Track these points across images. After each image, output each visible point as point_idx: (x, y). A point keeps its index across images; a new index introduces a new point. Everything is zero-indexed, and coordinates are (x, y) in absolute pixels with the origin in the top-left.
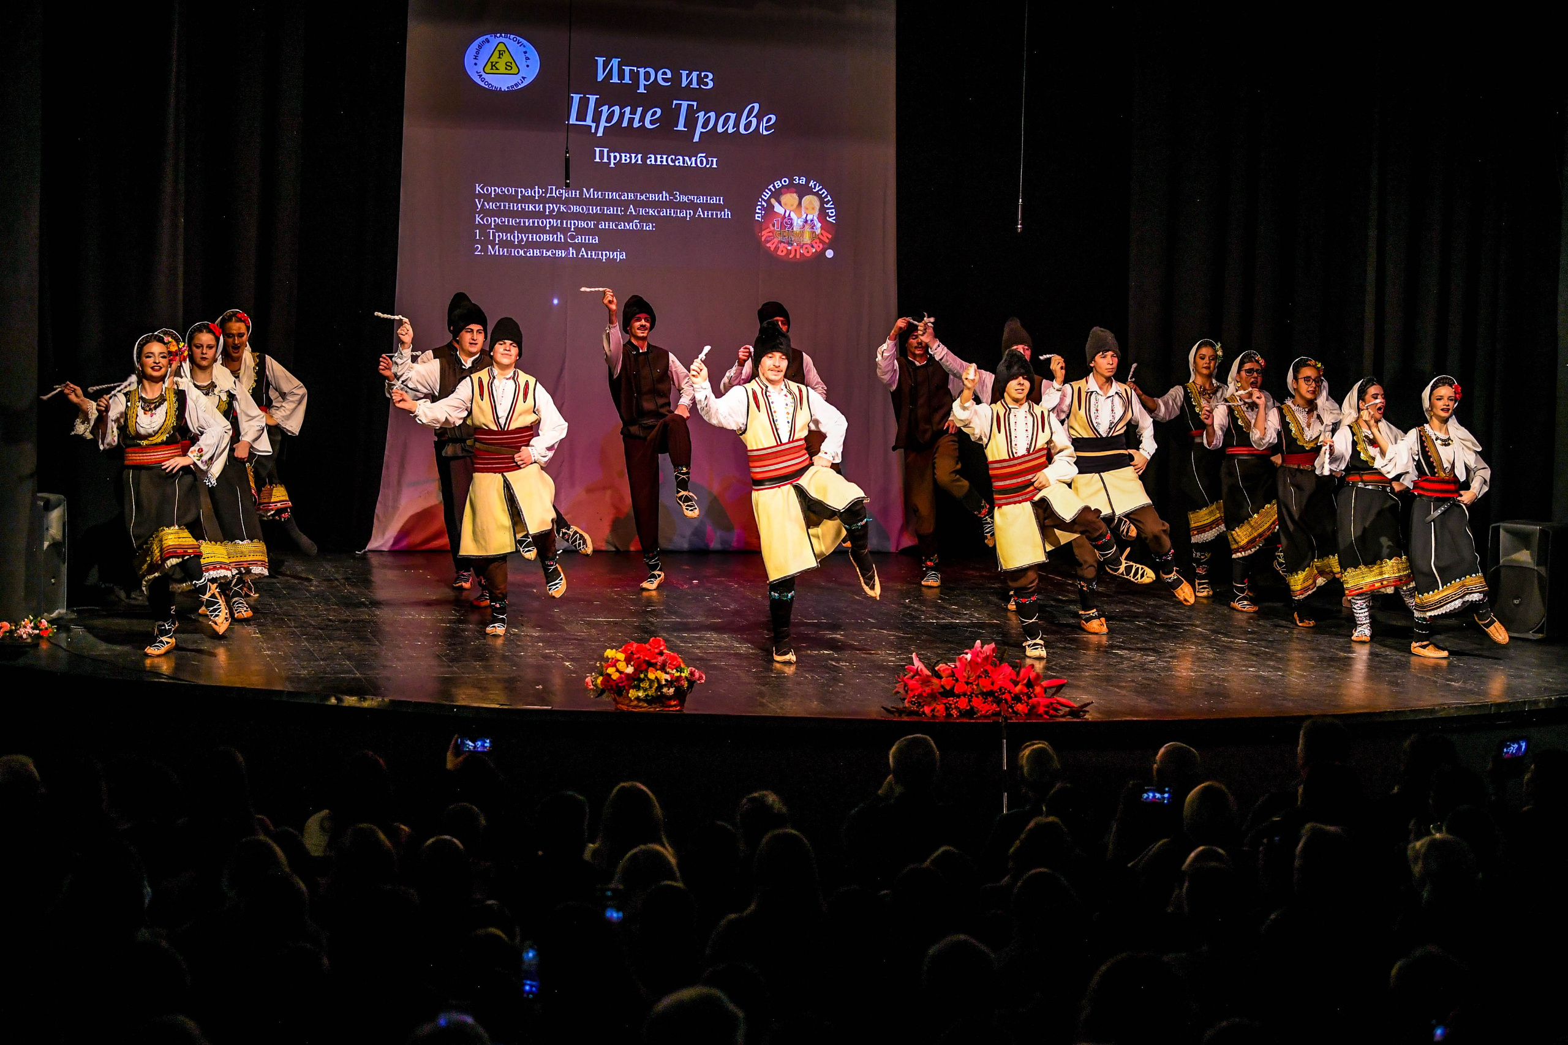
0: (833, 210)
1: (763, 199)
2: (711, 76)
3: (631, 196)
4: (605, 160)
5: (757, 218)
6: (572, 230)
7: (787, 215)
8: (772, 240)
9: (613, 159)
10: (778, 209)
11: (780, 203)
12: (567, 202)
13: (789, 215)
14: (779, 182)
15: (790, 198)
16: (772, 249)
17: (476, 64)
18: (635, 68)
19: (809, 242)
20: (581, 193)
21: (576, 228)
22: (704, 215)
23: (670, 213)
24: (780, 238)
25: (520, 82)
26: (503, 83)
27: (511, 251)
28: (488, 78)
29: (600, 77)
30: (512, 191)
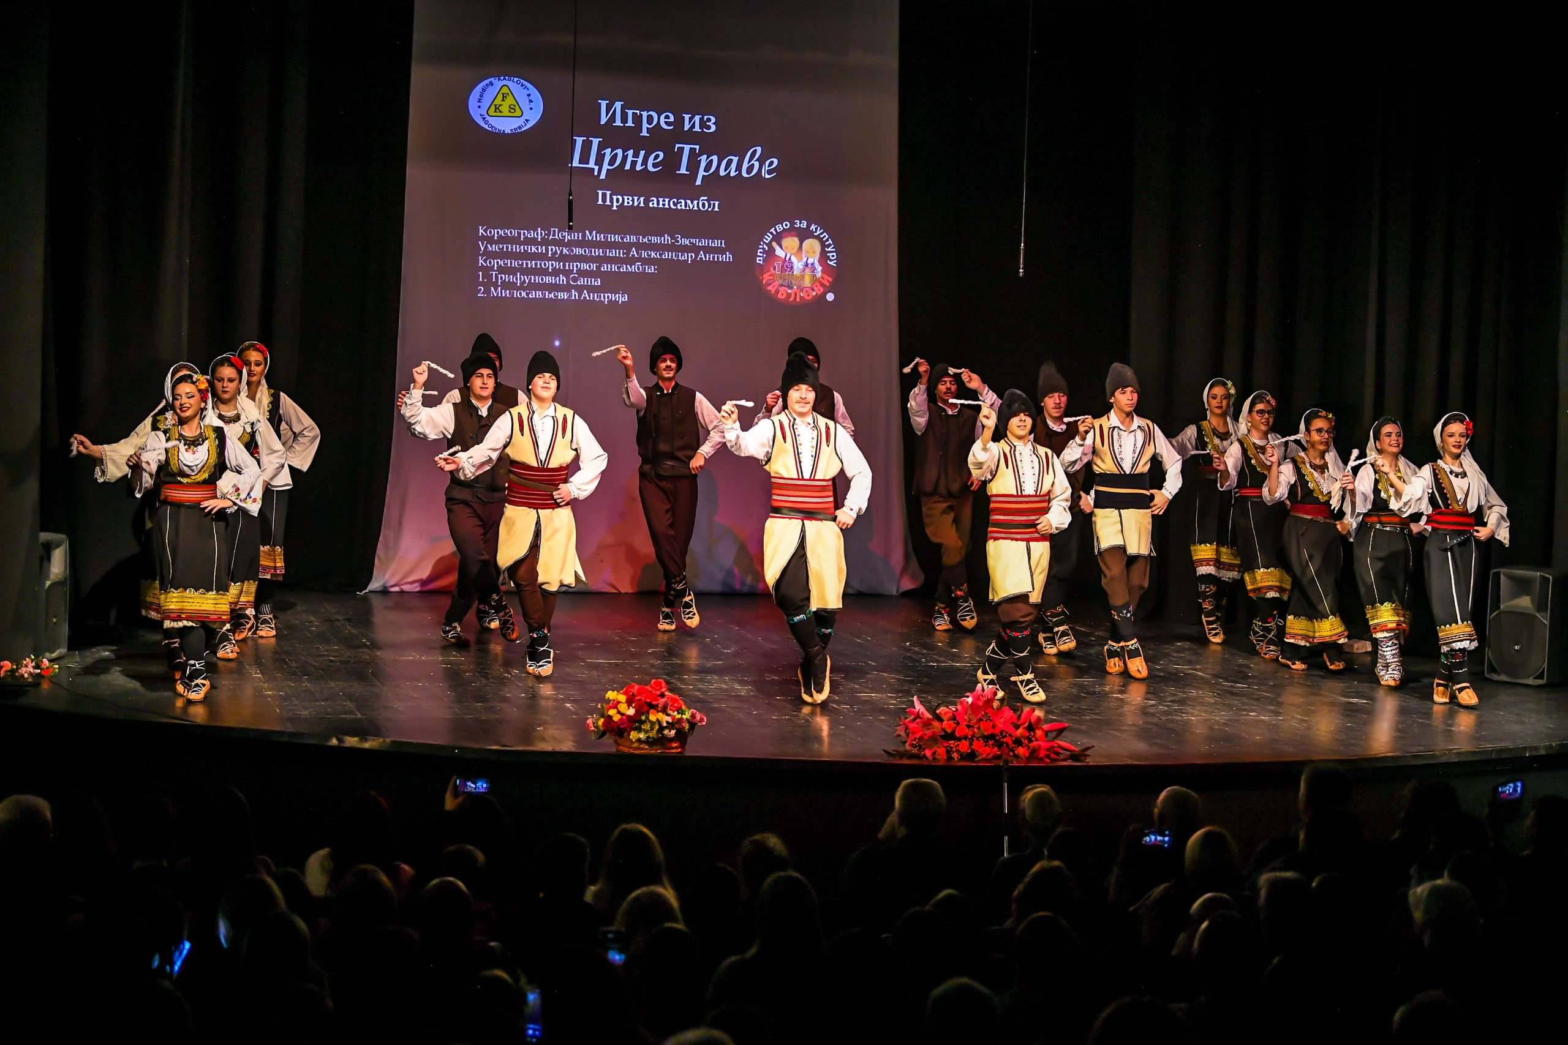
0: (834, 254)
1: (764, 242)
2: (713, 120)
3: (633, 239)
4: (608, 203)
5: (758, 262)
6: (575, 272)
7: (787, 258)
8: (773, 282)
9: (616, 201)
10: (779, 252)
11: (781, 247)
12: (571, 244)
13: (790, 259)
14: (780, 225)
15: (791, 242)
16: (773, 292)
17: (479, 107)
18: (638, 112)
19: (809, 285)
20: (584, 235)
21: (579, 271)
22: (706, 257)
23: (672, 256)
24: (780, 282)
25: (523, 124)
26: (506, 125)
27: (513, 293)
28: (491, 120)
29: (604, 120)
30: (515, 233)
